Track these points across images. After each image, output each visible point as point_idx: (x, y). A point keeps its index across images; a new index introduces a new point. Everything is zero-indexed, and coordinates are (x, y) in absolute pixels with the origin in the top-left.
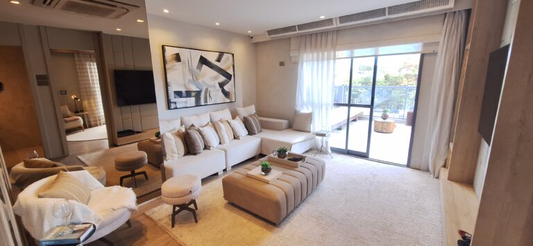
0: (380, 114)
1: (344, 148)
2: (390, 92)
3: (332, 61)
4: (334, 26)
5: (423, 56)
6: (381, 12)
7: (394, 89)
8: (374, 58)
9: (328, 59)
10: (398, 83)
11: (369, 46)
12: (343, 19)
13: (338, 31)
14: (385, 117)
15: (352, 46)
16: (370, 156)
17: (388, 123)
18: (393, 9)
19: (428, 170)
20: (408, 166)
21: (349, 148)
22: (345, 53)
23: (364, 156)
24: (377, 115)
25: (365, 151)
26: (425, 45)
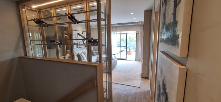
0: (129, 49)
1: (120, 58)
2: (131, 43)
3: (116, 34)
4: (116, 25)
5: (136, 34)
6: (127, 23)
7: (132, 42)
8: (126, 34)
9: (115, 34)
10: (133, 40)
11: (125, 31)
12: (118, 24)
13: (117, 27)
14: (130, 50)
15: (120, 31)
16: (127, 60)
17: (131, 51)
18: (129, 23)
19: (140, 61)
20: (136, 61)
21: (121, 58)
22: (119, 32)
23: (125, 60)
24: (128, 50)
25: (125, 58)
26: (137, 32)
